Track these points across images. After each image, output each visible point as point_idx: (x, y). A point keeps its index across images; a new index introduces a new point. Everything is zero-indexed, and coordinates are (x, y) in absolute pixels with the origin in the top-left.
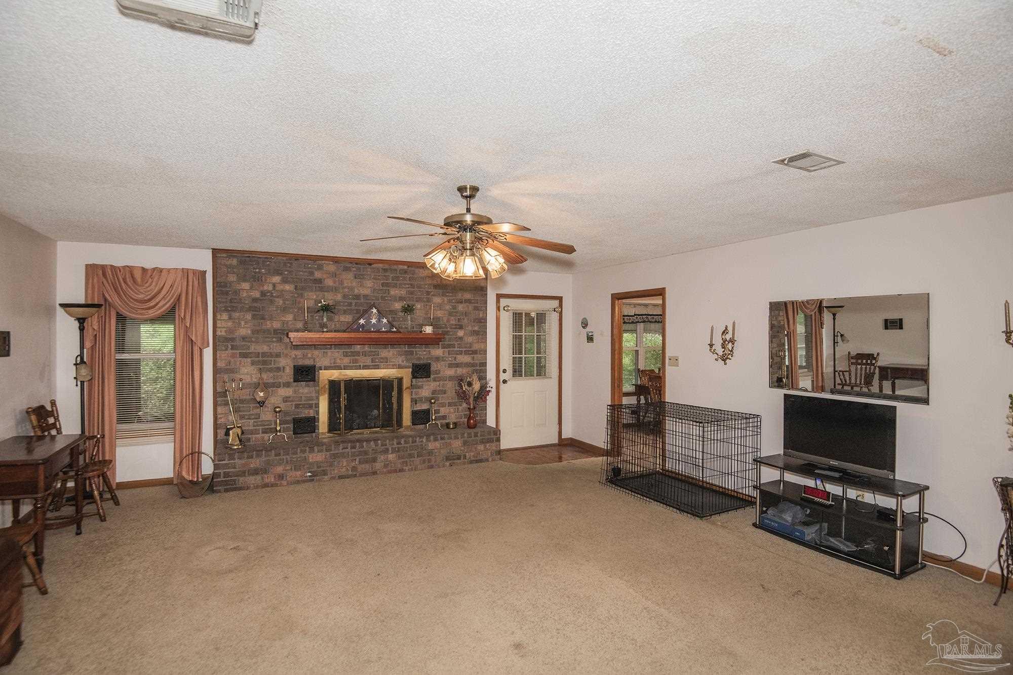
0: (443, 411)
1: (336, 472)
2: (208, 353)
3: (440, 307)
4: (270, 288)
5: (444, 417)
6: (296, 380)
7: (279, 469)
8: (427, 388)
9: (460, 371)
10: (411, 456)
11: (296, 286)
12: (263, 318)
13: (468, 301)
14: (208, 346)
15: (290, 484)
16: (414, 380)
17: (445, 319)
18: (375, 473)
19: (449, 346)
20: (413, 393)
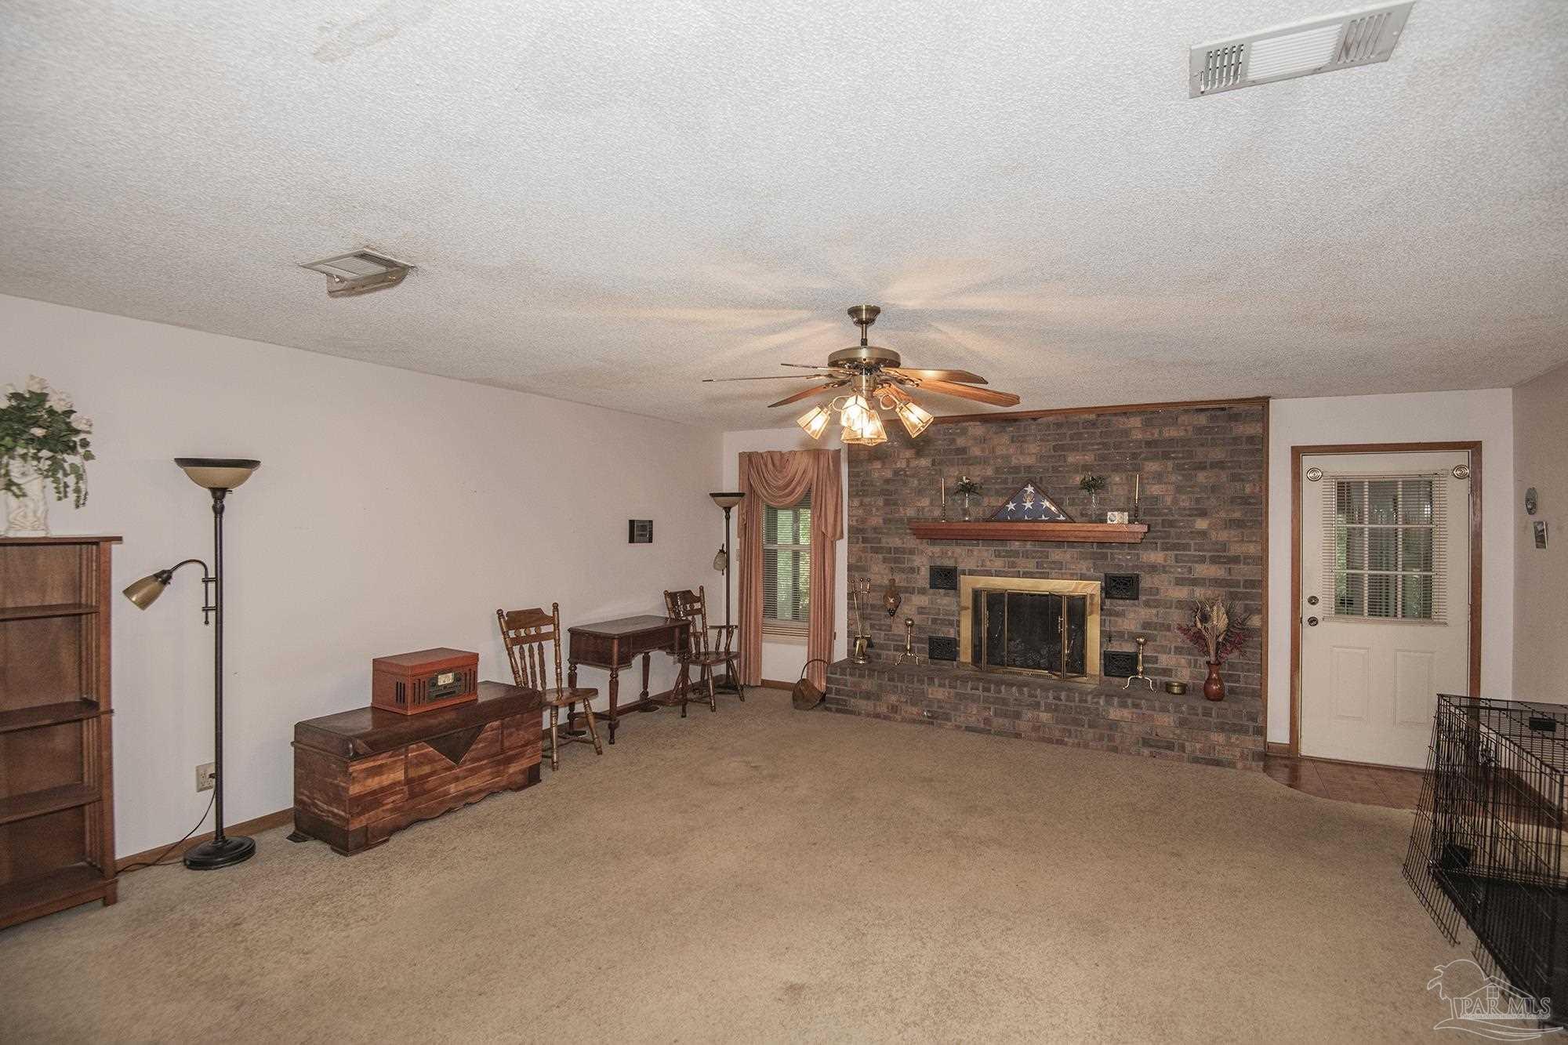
0: (1165, 660)
1: (961, 720)
2: (842, 547)
3: (1159, 477)
4: (904, 465)
5: (1166, 672)
6: (933, 586)
7: (893, 699)
8: (1133, 617)
9: (1199, 593)
10: (1077, 722)
11: (934, 461)
12: (895, 504)
13: (1219, 465)
14: (842, 537)
15: (904, 720)
16: (1108, 602)
17: (1169, 500)
18: (1018, 736)
19: (1175, 547)
20: (1107, 623)
